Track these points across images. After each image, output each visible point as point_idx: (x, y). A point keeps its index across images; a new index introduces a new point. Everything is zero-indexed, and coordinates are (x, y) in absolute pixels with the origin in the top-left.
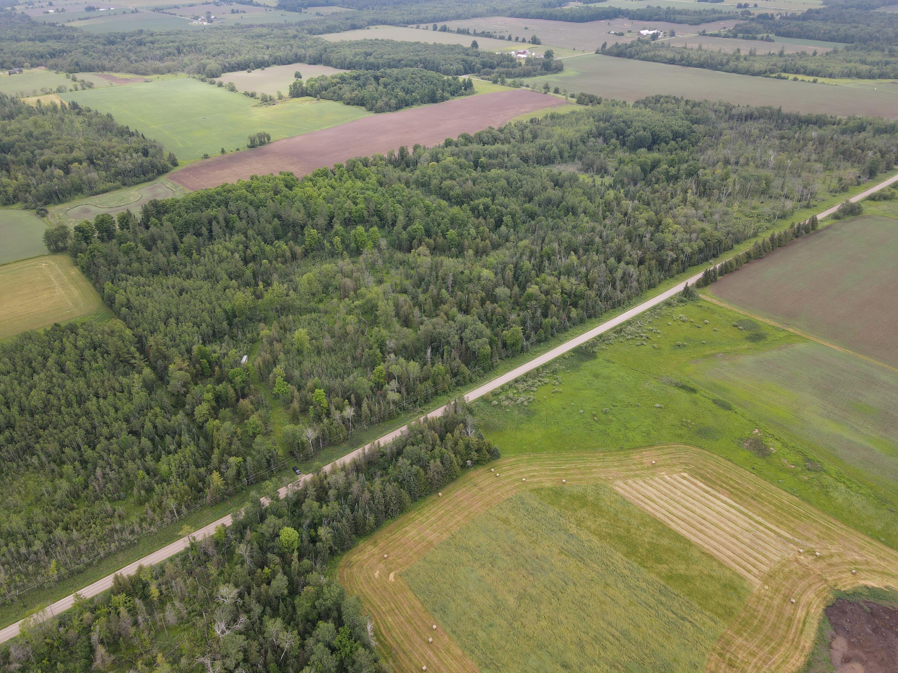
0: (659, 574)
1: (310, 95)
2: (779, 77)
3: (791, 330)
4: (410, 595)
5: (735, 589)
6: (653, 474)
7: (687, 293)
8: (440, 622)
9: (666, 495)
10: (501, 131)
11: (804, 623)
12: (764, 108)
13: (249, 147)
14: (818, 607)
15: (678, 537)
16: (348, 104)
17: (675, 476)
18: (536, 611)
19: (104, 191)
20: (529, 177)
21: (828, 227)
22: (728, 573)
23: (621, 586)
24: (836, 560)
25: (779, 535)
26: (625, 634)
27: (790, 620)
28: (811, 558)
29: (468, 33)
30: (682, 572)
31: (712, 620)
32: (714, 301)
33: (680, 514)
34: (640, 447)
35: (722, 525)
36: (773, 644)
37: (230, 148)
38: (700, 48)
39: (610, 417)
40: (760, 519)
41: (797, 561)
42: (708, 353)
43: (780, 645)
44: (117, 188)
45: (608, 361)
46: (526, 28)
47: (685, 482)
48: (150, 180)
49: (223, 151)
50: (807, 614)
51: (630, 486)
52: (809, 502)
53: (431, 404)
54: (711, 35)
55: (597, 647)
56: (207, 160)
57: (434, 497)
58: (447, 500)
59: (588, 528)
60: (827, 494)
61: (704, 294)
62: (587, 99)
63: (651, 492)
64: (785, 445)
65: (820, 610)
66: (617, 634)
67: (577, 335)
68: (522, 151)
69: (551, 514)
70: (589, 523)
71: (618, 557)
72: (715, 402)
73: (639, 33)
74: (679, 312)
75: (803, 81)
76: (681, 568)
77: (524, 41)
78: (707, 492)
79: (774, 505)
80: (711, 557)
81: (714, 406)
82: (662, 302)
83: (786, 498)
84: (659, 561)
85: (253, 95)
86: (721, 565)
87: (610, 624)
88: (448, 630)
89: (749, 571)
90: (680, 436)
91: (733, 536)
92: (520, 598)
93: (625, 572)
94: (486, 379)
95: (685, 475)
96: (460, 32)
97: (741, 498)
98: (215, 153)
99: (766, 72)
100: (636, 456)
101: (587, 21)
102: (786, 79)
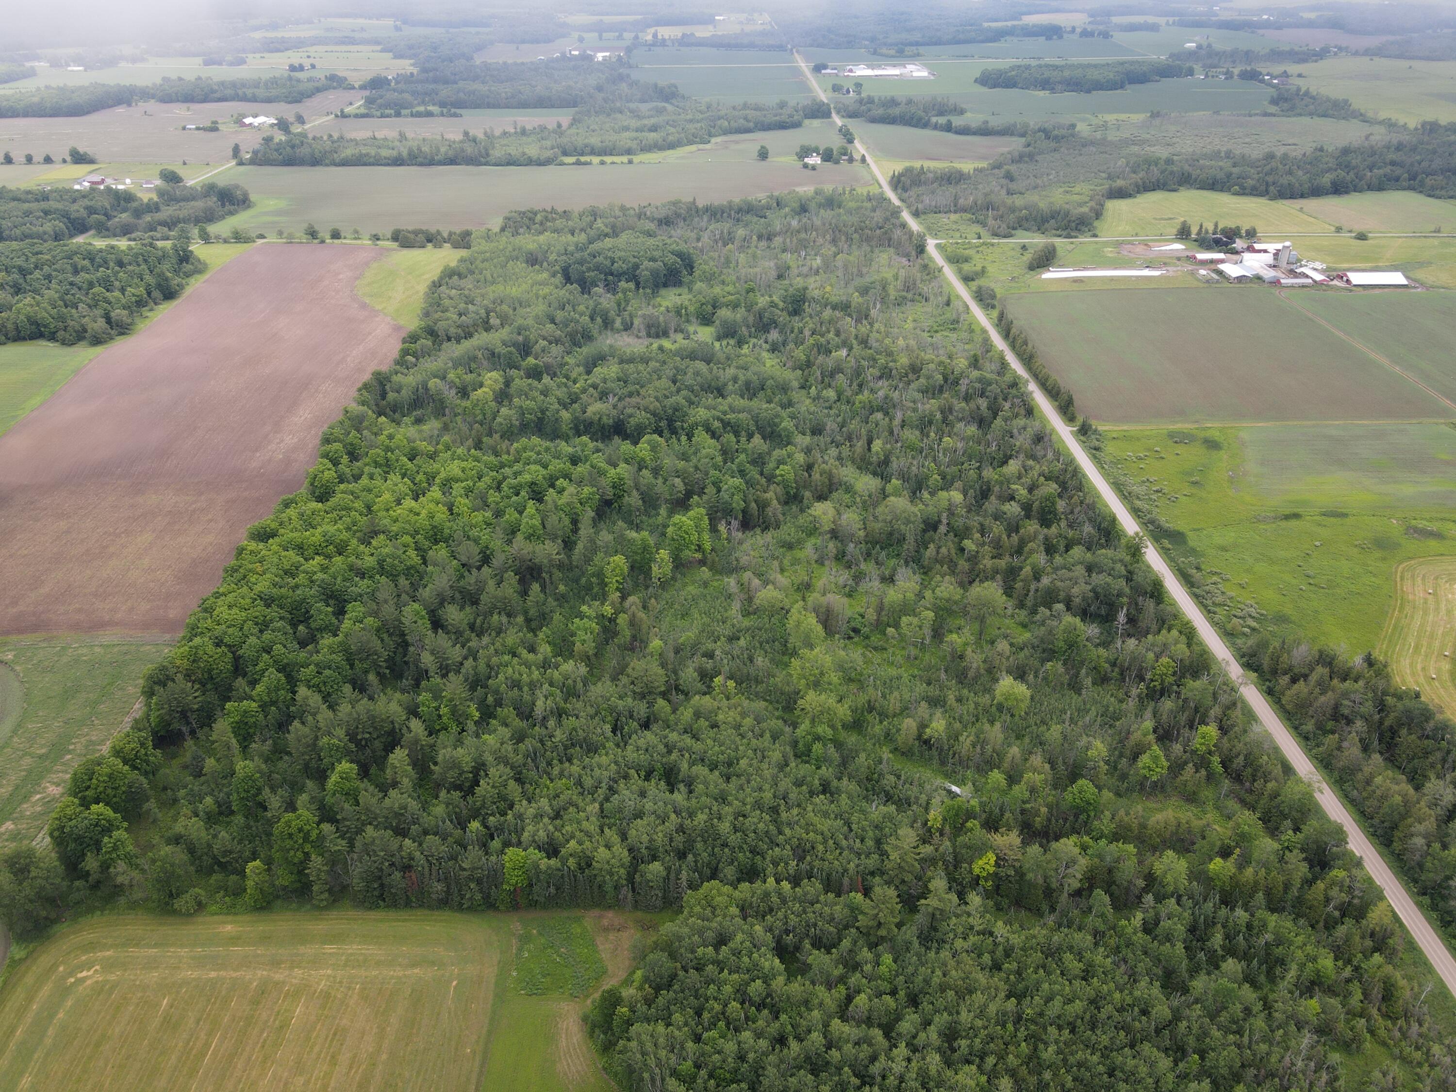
2: (579, 163)
7: (1088, 429)
38: (402, 137)
42: (1223, 477)
45: (1197, 530)
54: (356, 116)
61: (1092, 423)
62: (420, 238)
72: (1326, 515)
73: (246, 125)
74: (1116, 451)
75: (613, 163)
82: (1086, 449)
90: (1383, 559)
99: (556, 159)
101: (88, 113)
102: (590, 163)
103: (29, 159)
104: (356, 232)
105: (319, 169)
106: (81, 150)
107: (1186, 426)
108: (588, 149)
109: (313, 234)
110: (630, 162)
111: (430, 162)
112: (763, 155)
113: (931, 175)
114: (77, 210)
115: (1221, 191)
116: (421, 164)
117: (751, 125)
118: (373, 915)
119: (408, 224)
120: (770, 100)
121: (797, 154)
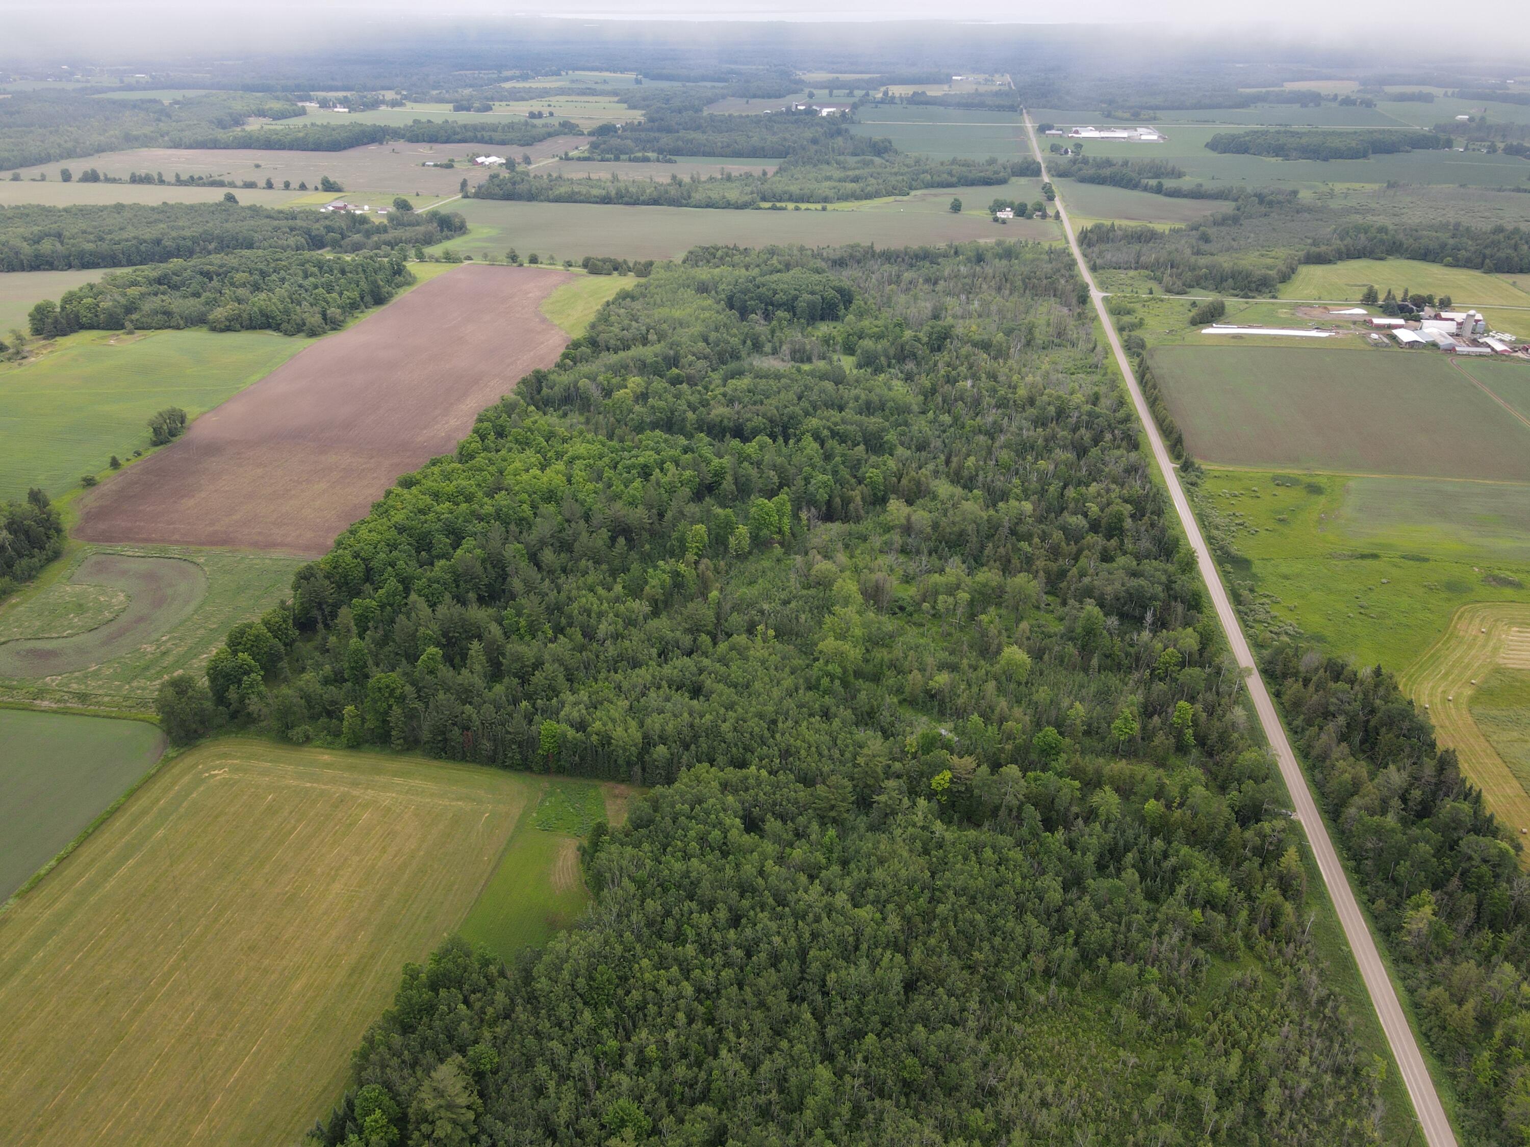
3: (1320, 473)
6: (1501, 640)
7: (1190, 466)
13: (156, 444)
16: (227, 329)
17: (1513, 633)
29: (162, 182)
32: (1216, 467)
34: (1447, 623)
38: (615, 178)
39: (1377, 609)
42: (1313, 517)
45: (1266, 559)
46: (258, 166)
49: (115, 464)
51: (1512, 659)
54: (579, 159)
56: (103, 489)
61: (1196, 463)
62: (608, 266)
64: (1512, 571)
72: (1406, 558)
73: (478, 163)
75: (807, 209)
77: (303, 187)
81: (1411, 562)
90: (1448, 599)
95: (1516, 629)
96: (135, 180)
99: (753, 203)
100: (1462, 633)
102: (785, 209)
103: (287, 186)
104: (552, 258)
106: (332, 180)
107: (1296, 471)
108: (787, 196)
109: (513, 256)
110: (824, 209)
111: (636, 202)
112: (956, 207)
113: (1119, 233)
114: (318, 228)
115: (1434, 261)
116: (627, 204)
117: (954, 179)
118: (436, 763)
119: (599, 253)
120: (981, 157)
121: (990, 208)
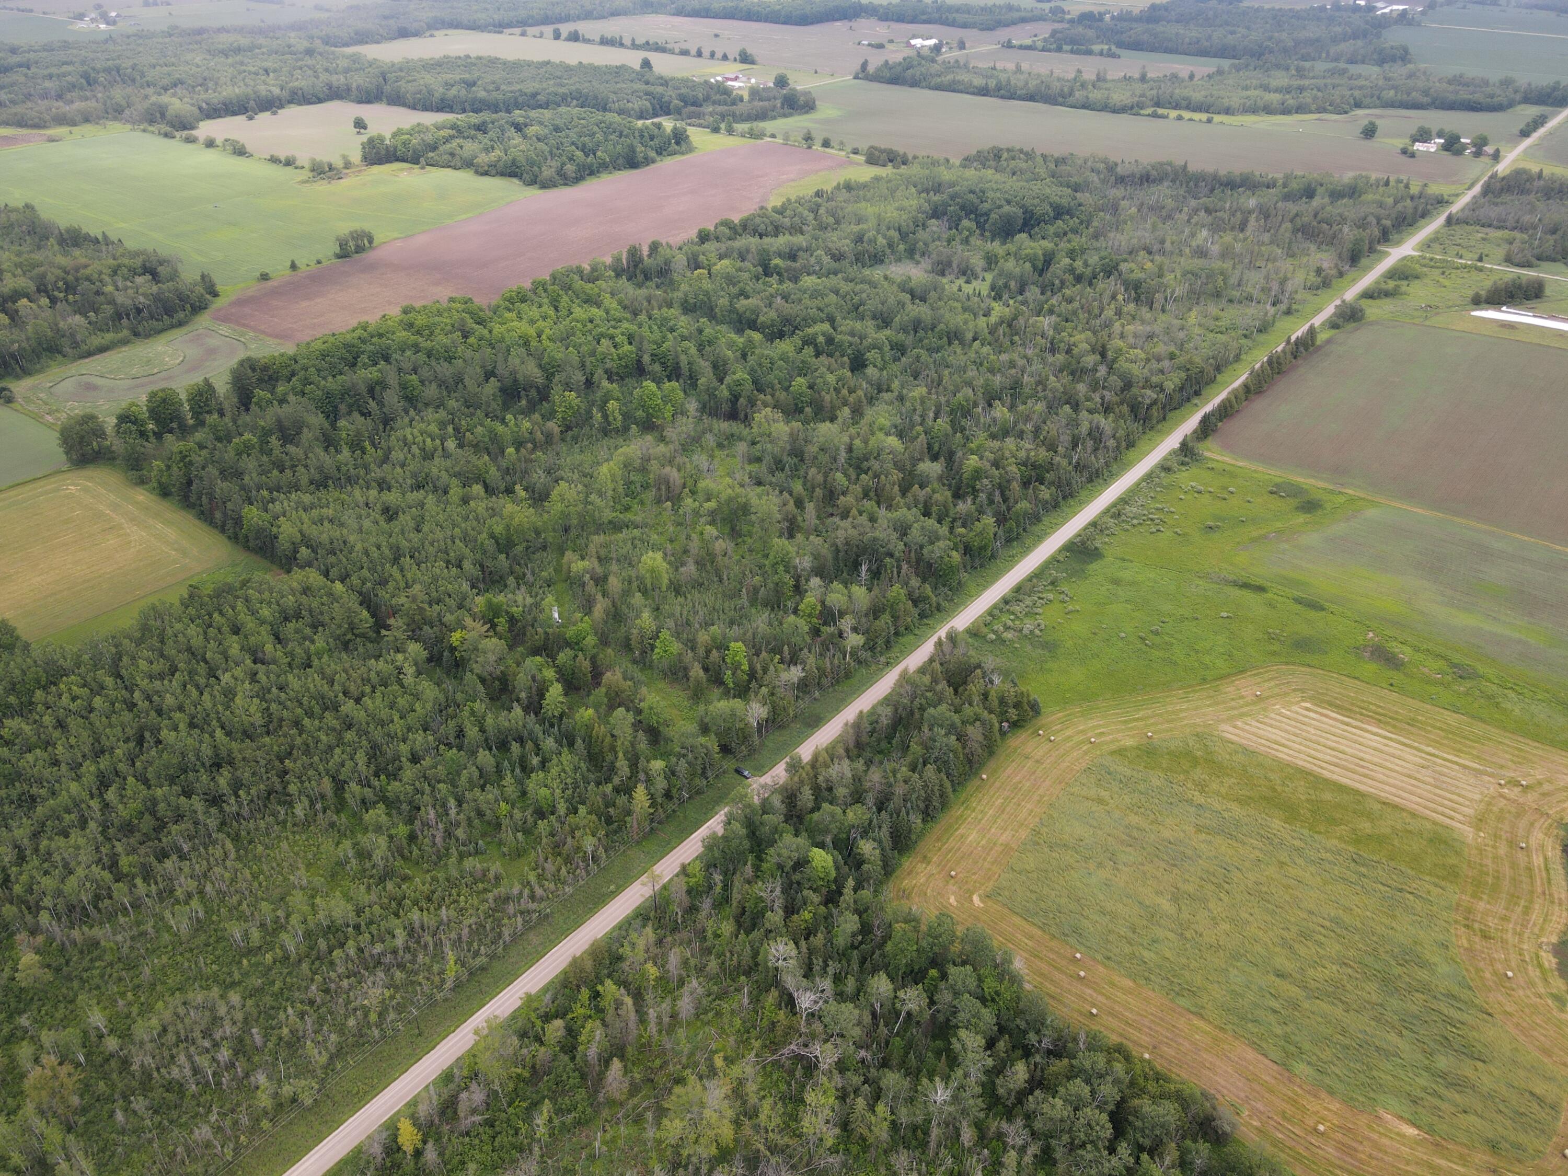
0: (1341, 838)
1: (404, 160)
2: (1155, 115)
3: (1350, 492)
4: (1017, 920)
5: (1445, 843)
6: (1265, 709)
7: (1186, 450)
8: (1083, 949)
9: (1296, 735)
10: (781, 211)
11: (1547, 870)
12: (1161, 164)
13: (339, 256)
14: (1554, 848)
15: (1341, 789)
16: (486, 174)
17: (1295, 708)
18: (1206, 913)
19: (102, 349)
20: (866, 287)
21: (1329, 341)
22: (1428, 825)
23: (1300, 861)
24: (1547, 787)
25: (1465, 767)
26: (1336, 921)
27: (1529, 869)
28: (1517, 790)
29: (622, 45)
30: (1368, 831)
31: (1436, 885)
32: (1227, 459)
33: (1328, 758)
34: (1228, 675)
35: (1388, 764)
36: (1522, 903)
37: (305, 260)
38: (1018, 70)
39: (1167, 639)
40: (1430, 749)
41: (1502, 796)
42: (1255, 534)
43: (1531, 902)
44: (125, 342)
45: (1123, 560)
46: (716, 36)
47: (1312, 715)
48: (180, 324)
49: (293, 266)
50: (1546, 859)
51: (1242, 730)
52: (1481, 720)
53: (896, 649)
54: (1021, 47)
55: (1309, 944)
56: (269, 284)
57: (976, 782)
58: (997, 784)
59: (1218, 794)
60: (1497, 705)
61: (1209, 450)
62: (884, 156)
63: (1276, 734)
64: (1417, 649)
65: (1558, 852)
66: (1327, 924)
67: (1056, 526)
68: (830, 245)
69: (1156, 782)
70: (1214, 786)
71: (1276, 824)
72: (1298, 601)
73: (909, 45)
74: (1186, 477)
75: (1192, 120)
76: (1365, 826)
77: (725, 57)
78: (1347, 724)
79: (1440, 729)
80: (1395, 807)
81: (1299, 607)
82: (1156, 466)
83: (1452, 719)
84: (1333, 822)
85: (289, 163)
86: (1414, 815)
87: (1311, 912)
88: (1099, 957)
89: (1452, 818)
90: (1274, 654)
91: (1409, 776)
92: (1175, 899)
93: (1297, 843)
94: (958, 605)
95: (1308, 705)
96: (604, 42)
97: (1394, 726)
98: (280, 271)
99: (1132, 108)
100: (1229, 689)
101: (812, 23)
102: (1166, 117)
103: (712, 55)
104: (842, 143)
105: (916, 90)
106: (749, 51)
107: (1319, 484)
108: (1184, 103)
109: (808, 138)
110: (1209, 121)
111: (1012, 96)
112: (1369, 132)
114: (670, 94)
116: (1002, 97)
120: (1495, 75)
